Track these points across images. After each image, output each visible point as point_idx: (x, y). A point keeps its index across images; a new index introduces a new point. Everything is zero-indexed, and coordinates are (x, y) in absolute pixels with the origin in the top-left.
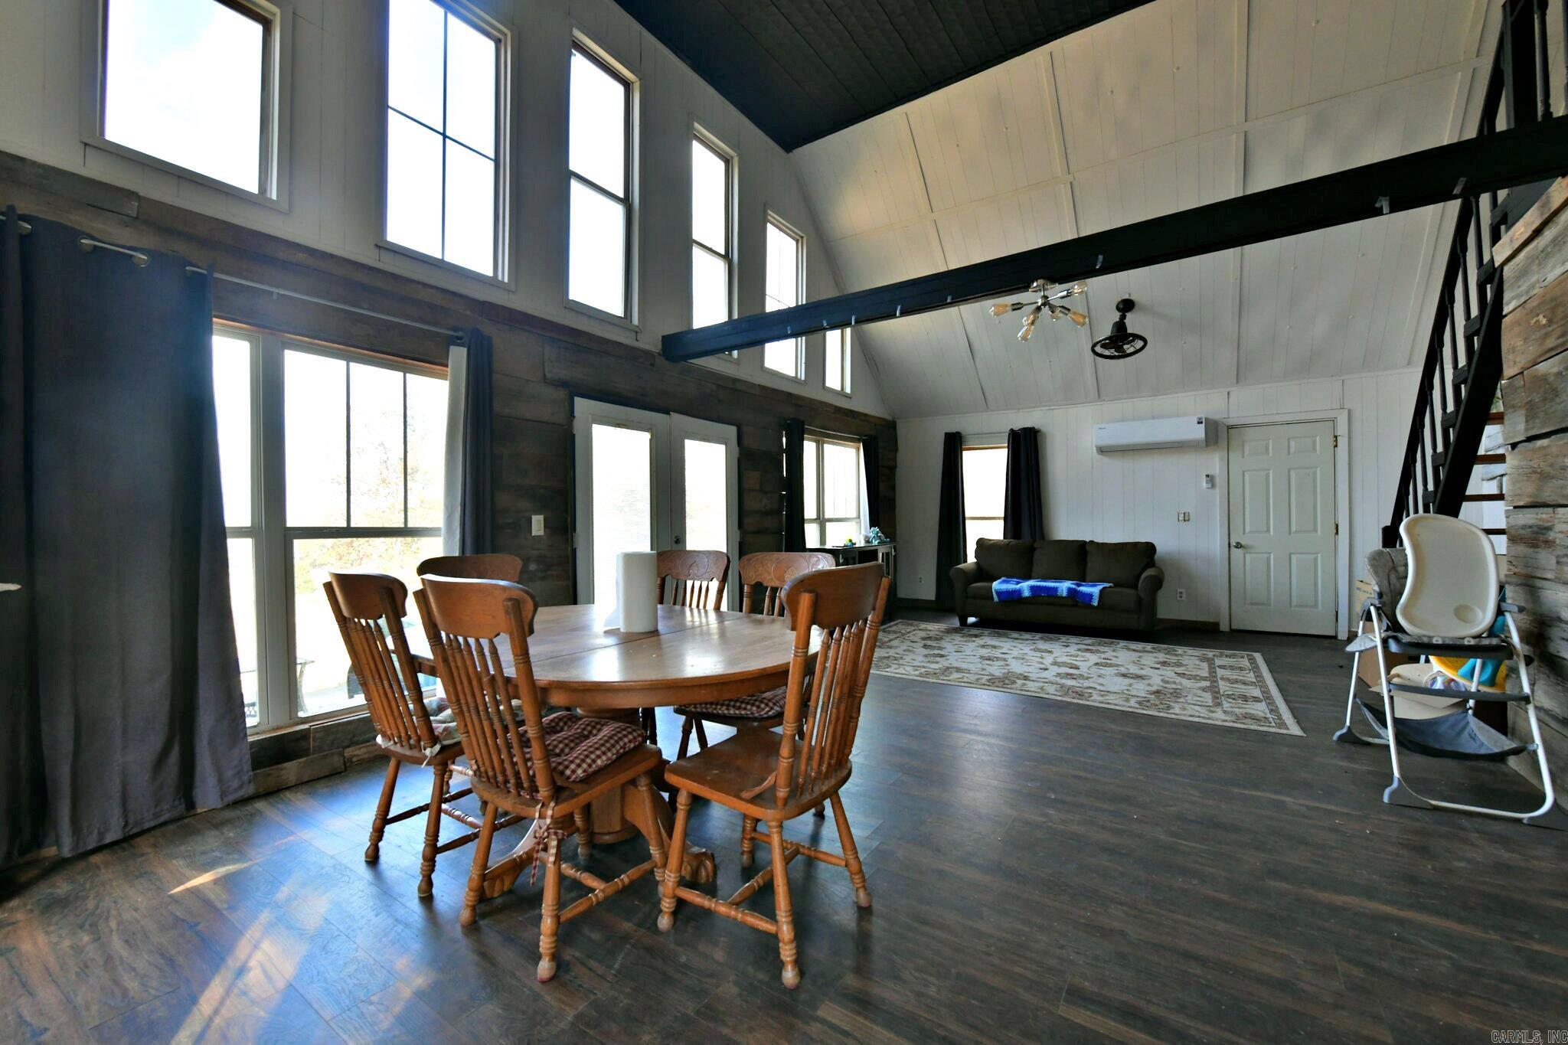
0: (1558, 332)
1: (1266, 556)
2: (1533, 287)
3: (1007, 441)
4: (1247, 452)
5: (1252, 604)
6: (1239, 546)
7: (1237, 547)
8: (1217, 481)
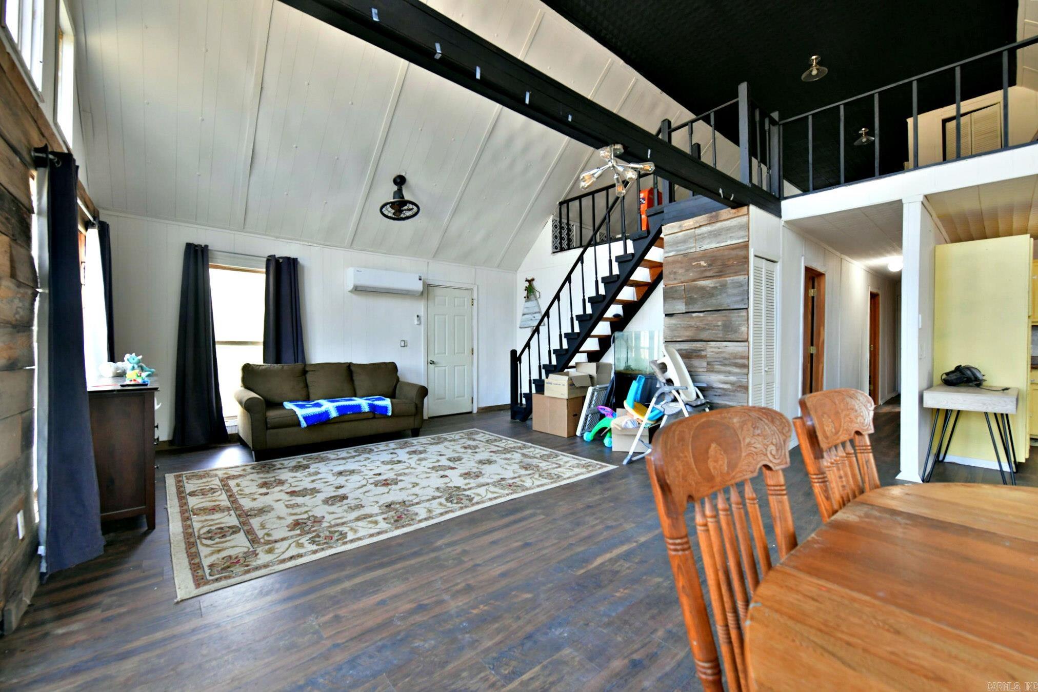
0: (716, 270)
1: (444, 368)
2: (691, 248)
3: (264, 266)
4: (436, 304)
5: (438, 399)
6: (432, 363)
7: (431, 363)
8: (422, 319)
